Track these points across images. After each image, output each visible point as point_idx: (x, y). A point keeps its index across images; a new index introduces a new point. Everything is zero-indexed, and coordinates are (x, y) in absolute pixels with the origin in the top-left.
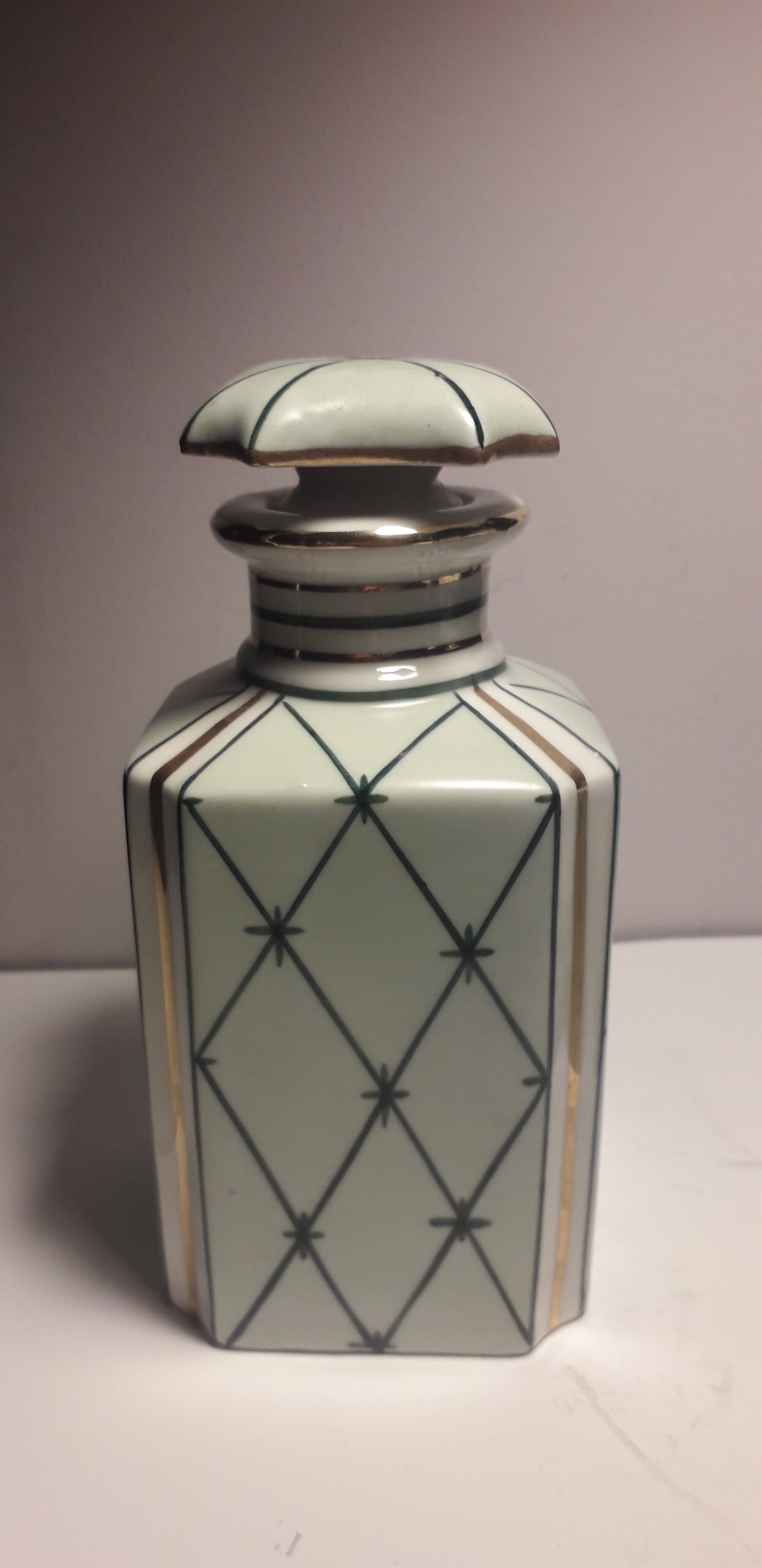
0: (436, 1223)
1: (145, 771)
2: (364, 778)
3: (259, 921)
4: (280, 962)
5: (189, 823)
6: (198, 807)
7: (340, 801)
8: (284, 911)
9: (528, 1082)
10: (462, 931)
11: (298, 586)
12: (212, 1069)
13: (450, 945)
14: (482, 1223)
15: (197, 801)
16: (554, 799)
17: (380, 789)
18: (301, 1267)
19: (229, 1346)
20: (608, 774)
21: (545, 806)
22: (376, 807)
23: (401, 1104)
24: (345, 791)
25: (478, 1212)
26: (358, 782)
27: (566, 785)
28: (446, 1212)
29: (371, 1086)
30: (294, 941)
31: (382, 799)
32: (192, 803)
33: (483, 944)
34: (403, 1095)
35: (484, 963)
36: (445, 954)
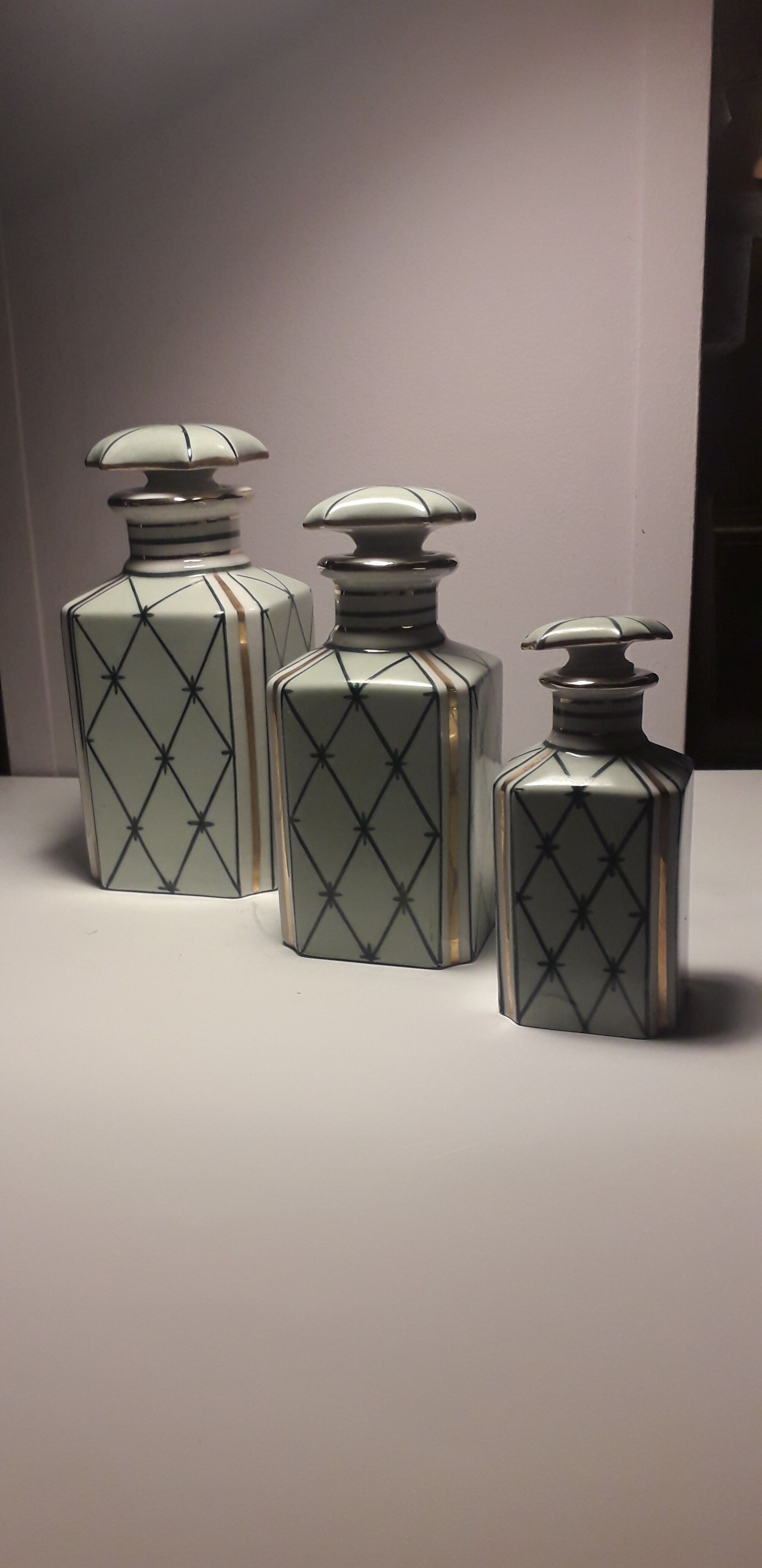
0: (190, 823)
1: (67, 607)
2: (146, 607)
3: (108, 673)
4: (116, 693)
5: (76, 625)
6: (79, 618)
7: (135, 616)
8: (116, 667)
9: (224, 753)
10: (189, 678)
11: (141, 526)
12: (92, 744)
13: (185, 685)
14: (210, 824)
15: (78, 616)
16: (223, 617)
17: (150, 611)
18: (135, 845)
19: (107, 889)
20: (259, 610)
21: (218, 620)
22: (150, 619)
23: (172, 763)
24: (138, 611)
25: (208, 818)
26: (143, 607)
27: (230, 611)
28: (195, 818)
29: (159, 755)
30: (121, 682)
31: (151, 615)
32: (77, 616)
33: (198, 685)
34: (172, 758)
35: (200, 694)
36: (184, 690)
